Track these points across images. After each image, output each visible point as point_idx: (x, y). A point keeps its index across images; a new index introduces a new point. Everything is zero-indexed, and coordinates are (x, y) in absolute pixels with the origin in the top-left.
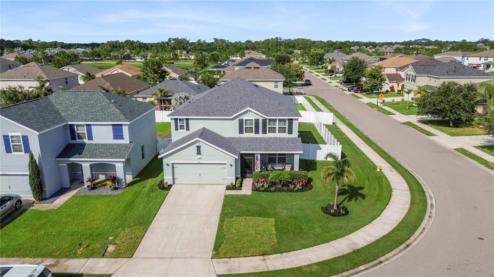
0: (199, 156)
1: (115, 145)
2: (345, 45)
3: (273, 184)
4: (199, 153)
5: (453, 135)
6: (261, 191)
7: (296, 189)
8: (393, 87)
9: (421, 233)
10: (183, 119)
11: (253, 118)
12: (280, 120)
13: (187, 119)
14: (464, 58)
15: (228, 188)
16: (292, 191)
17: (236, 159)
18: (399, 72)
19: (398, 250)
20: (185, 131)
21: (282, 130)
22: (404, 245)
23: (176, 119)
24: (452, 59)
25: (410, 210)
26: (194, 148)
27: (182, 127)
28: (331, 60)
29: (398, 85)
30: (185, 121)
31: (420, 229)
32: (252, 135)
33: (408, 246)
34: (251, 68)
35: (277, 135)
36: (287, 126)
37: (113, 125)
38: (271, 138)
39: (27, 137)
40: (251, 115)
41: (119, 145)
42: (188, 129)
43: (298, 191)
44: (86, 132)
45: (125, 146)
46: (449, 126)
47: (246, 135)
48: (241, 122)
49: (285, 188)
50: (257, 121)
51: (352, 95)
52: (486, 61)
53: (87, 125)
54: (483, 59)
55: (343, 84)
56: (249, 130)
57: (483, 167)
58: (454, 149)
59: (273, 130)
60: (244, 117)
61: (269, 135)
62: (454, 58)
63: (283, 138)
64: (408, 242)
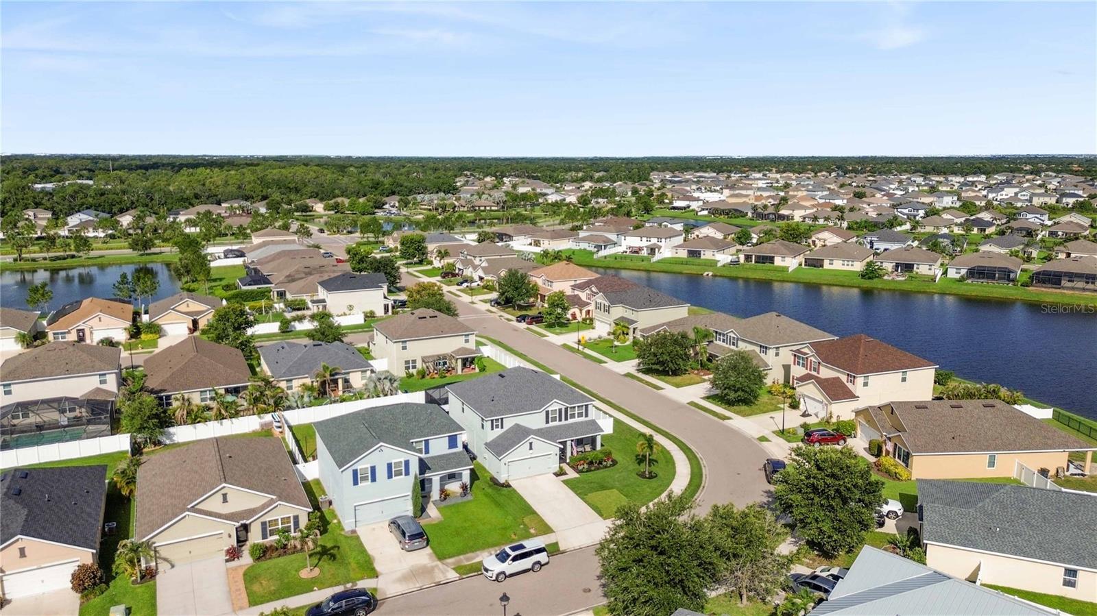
0: (531, 451)
1: (452, 454)
2: (401, 186)
3: (591, 463)
4: (531, 448)
5: (678, 386)
6: (584, 472)
7: (608, 465)
8: (575, 314)
9: (706, 478)
10: (498, 419)
11: (557, 408)
12: (578, 407)
13: (502, 419)
14: (619, 236)
15: (557, 475)
16: (606, 467)
17: (560, 448)
18: (576, 292)
19: (699, 491)
20: (500, 429)
21: (580, 415)
22: (701, 488)
23: (492, 421)
24: (605, 239)
25: (691, 464)
26: (528, 444)
27: (497, 426)
28: (443, 252)
29: (581, 311)
30: (500, 420)
31: (704, 476)
32: (557, 423)
33: (704, 487)
34: (425, 318)
35: (577, 420)
36: (584, 411)
37: (449, 436)
38: (572, 424)
39: (408, 461)
40: (555, 406)
41: (455, 453)
42: (502, 428)
43: (610, 467)
44: (423, 447)
45: (459, 453)
46: (669, 375)
47: (551, 424)
48: (547, 413)
49: (601, 466)
50: (560, 410)
51: (528, 329)
52: (649, 243)
53: (425, 440)
54: (644, 239)
55: (496, 305)
56: (554, 419)
57: (716, 419)
58: (688, 403)
59: (573, 416)
60: (550, 409)
61: (570, 421)
62: (606, 237)
63: (582, 422)
64: (702, 485)
